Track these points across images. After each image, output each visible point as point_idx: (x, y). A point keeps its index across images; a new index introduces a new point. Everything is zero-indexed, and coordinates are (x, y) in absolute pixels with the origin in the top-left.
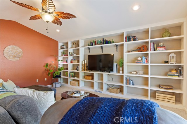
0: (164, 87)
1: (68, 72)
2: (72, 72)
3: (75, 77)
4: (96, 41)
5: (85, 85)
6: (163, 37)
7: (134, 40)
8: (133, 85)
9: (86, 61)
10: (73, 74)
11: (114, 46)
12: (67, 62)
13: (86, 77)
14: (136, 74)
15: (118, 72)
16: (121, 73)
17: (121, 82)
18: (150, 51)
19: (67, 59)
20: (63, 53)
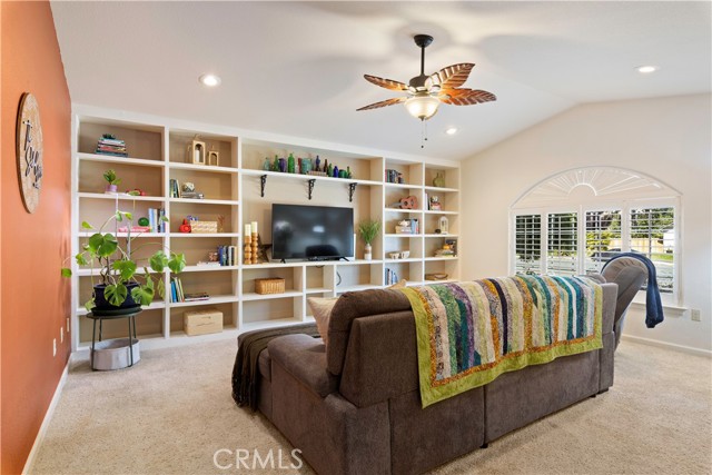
4: (299, 160)
6: (435, 186)
7: (400, 182)
11: (345, 184)
12: (156, 228)
13: (264, 285)
14: (400, 257)
15: (361, 255)
16: (369, 260)
17: (362, 282)
18: (423, 211)
19: (156, 211)
20: (110, 178)
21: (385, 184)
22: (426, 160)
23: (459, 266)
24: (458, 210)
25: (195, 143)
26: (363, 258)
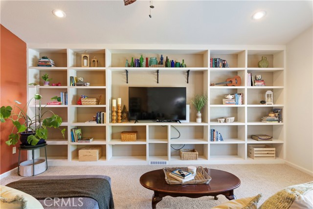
0: (263, 138)
1: (66, 127)
2: (78, 128)
3: (91, 140)
4: (147, 59)
5: (113, 156)
6: (259, 67)
7: (224, 66)
8: (222, 140)
9: (120, 100)
10: (78, 131)
12: (64, 102)
13: (123, 136)
14: (225, 121)
15: (194, 119)
16: (199, 122)
17: (196, 138)
18: (247, 86)
19: (64, 94)
20: (45, 78)
21: (209, 69)
22: (248, 48)
23: (285, 129)
24: (284, 85)
25: (83, 56)
26: (195, 121)
